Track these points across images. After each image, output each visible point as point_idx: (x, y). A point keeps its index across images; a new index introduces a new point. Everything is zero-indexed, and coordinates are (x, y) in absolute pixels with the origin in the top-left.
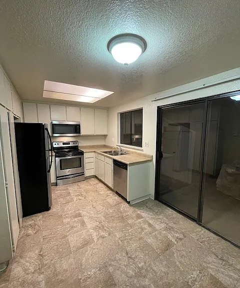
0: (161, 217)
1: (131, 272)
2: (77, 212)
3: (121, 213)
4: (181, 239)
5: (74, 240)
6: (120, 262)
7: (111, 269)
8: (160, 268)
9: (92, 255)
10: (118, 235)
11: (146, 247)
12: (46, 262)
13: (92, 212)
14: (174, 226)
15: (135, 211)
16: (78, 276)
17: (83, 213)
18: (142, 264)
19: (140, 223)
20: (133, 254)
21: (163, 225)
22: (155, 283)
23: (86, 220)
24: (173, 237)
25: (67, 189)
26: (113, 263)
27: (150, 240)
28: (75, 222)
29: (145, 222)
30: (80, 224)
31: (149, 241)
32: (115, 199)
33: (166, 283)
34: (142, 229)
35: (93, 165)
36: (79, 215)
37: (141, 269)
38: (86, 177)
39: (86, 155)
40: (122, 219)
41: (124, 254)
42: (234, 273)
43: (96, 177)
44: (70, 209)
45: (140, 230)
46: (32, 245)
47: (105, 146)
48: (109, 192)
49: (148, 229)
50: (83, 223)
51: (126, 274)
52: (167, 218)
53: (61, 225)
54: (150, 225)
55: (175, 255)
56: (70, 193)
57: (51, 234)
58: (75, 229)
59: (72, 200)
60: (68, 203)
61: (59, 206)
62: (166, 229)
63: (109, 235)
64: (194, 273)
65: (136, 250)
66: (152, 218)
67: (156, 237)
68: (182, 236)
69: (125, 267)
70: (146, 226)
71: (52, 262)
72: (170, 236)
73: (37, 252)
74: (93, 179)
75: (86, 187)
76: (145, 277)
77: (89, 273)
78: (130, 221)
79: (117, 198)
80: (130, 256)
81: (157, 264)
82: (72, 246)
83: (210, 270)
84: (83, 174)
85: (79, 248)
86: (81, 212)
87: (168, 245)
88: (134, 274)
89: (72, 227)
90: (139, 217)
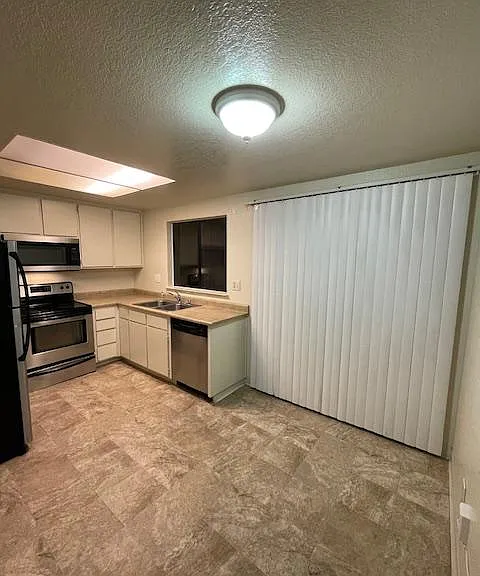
0: (273, 414)
1: (254, 519)
2: (104, 440)
3: (202, 421)
4: (313, 442)
5: (118, 498)
6: (229, 509)
7: (216, 527)
8: (296, 495)
9: (169, 515)
10: (210, 463)
11: (264, 470)
12: (67, 564)
13: (139, 434)
14: (298, 423)
15: (226, 414)
16: (154, 562)
17: (118, 440)
18: (267, 499)
19: (241, 432)
20: (247, 488)
21: (281, 427)
22: (297, 521)
23: (131, 453)
24: (302, 440)
25: (56, 397)
26: (216, 515)
27: (268, 456)
28: (105, 462)
29: (251, 428)
30: (119, 463)
31: (266, 458)
32: (181, 399)
33: (311, 515)
34: (250, 442)
35: (113, 335)
36: (111, 446)
37: (268, 507)
38: (100, 362)
39: (97, 314)
40: (208, 432)
41: (231, 493)
42: (392, 469)
43: (121, 360)
44: (82, 437)
45: (245, 444)
46: (8, 542)
47: (136, 293)
48: (162, 386)
49: (259, 440)
50: (127, 461)
51: (246, 525)
52: (284, 414)
53: (71, 478)
54: (260, 432)
55: (313, 468)
56: (67, 404)
57: (54, 503)
58: (111, 477)
59: (79, 419)
60: (73, 425)
61: (50, 438)
62: (287, 431)
63: (191, 467)
64: (346, 486)
65: (250, 481)
66: (261, 419)
67: (276, 449)
68: (313, 437)
69: (240, 513)
70: (254, 435)
71: (82, 559)
72: (296, 442)
73: (30, 551)
74: (116, 365)
75: (106, 384)
76: (278, 518)
77: (176, 549)
78: (223, 434)
79: (183, 395)
80: (242, 492)
81: (291, 490)
82: (117, 512)
83: (364, 476)
84: (91, 356)
85: (136, 511)
86: (112, 438)
87: (298, 457)
88: (259, 520)
89: (104, 475)
90: (237, 422)
